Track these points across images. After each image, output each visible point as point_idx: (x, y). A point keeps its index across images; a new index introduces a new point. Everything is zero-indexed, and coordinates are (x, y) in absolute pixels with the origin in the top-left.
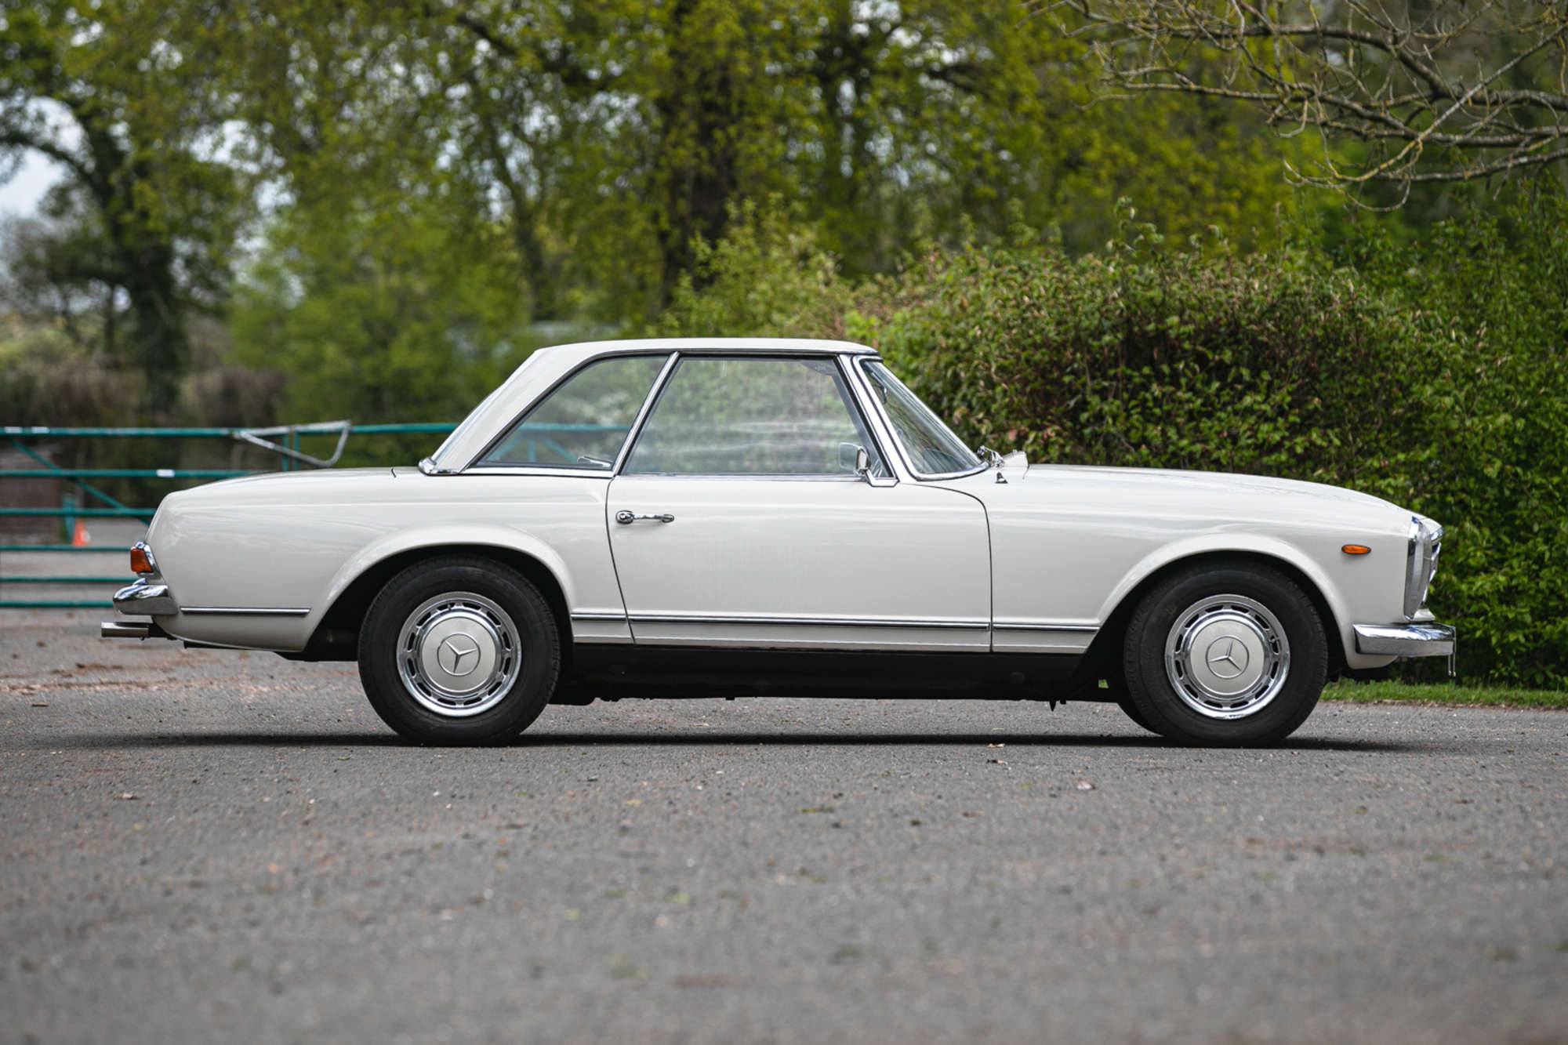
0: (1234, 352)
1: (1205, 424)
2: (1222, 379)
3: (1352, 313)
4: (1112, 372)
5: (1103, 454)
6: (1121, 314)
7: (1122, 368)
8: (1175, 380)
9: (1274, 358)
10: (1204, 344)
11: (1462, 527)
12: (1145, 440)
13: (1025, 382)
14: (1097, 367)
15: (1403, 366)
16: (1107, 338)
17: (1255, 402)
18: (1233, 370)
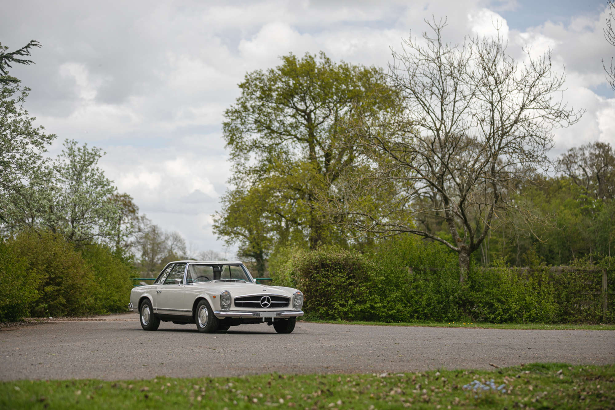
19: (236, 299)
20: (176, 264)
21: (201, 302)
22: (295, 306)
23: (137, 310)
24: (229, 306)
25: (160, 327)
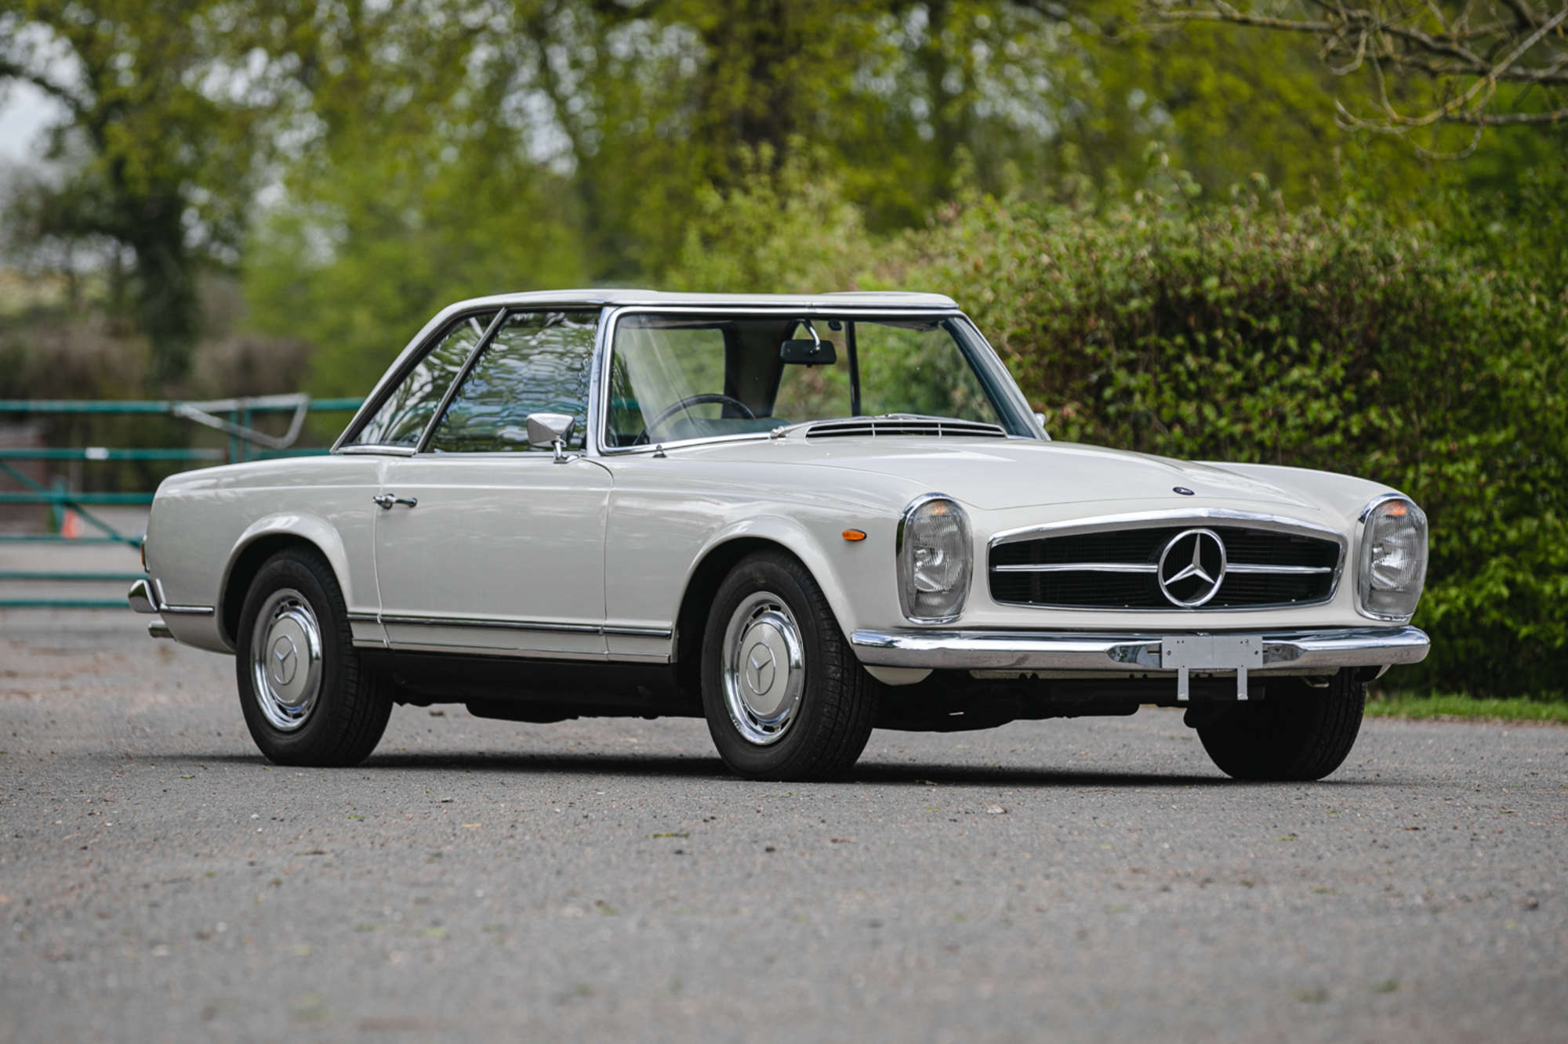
0: (1282, 319)
1: (1247, 402)
2: (1267, 350)
3: (1417, 275)
4: (1141, 342)
5: (1130, 436)
6: (1153, 277)
7: (1153, 338)
8: (1212, 349)
9: (1329, 326)
10: (1247, 310)
11: (1542, 520)
12: (1179, 420)
13: (1041, 352)
14: (1125, 336)
15: (1474, 335)
16: (1134, 304)
17: (1304, 376)
18: (1279, 341)
19: (1001, 552)
20: (511, 309)
21: (749, 567)
22: (1369, 596)
23: (213, 625)
24: (956, 595)
25: (391, 741)
